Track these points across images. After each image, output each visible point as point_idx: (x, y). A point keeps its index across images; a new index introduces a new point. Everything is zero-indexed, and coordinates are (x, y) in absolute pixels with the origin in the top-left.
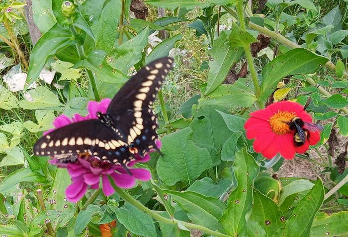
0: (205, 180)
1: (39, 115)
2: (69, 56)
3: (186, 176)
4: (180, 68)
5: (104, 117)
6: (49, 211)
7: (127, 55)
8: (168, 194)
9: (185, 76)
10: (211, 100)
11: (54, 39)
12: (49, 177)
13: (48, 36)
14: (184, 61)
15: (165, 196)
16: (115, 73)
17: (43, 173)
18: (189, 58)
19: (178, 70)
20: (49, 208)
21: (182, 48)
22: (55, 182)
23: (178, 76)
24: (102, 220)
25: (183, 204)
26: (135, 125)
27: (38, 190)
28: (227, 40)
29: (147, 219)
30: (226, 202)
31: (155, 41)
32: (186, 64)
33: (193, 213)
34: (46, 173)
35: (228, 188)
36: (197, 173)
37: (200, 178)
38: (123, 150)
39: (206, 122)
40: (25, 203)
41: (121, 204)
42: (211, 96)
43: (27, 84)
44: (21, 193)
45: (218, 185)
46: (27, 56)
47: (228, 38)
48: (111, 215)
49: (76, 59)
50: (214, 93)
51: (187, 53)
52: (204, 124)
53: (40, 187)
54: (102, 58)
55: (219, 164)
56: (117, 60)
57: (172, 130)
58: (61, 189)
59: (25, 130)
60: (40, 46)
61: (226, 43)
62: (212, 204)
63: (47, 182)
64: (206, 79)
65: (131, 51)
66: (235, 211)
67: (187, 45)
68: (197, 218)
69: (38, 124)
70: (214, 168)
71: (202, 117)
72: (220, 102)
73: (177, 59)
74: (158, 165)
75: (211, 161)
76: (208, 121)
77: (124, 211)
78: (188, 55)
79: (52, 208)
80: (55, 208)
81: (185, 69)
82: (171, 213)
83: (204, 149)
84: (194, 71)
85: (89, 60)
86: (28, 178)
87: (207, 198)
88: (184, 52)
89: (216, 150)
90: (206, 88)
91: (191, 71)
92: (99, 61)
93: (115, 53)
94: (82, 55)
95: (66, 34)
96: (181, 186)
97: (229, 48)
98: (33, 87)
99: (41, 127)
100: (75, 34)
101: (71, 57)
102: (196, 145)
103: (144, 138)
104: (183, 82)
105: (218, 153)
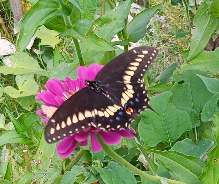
0: (186, 141)
1: (19, 80)
2: (57, 25)
3: (167, 138)
4: (158, 34)
5: (94, 84)
6: (35, 171)
7: (111, 23)
8: (151, 153)
9: (164, 42)
10: (193, 65)
11: (43, 10)
12: (34, 139)
13: (38, 7)
14: (163, 26)
15: (148, 154)
16: (101, 42)
17: (29, 135)
18: (168, 24)
19: (157, 35)
20: (35, 167)
21: (161, 14)
22: (40, 143)
23: (156, 41)
24: (87, 180)
25: (166, 163)
26: (126, 90)
27: (24, 151)
28: (208, 10)
29: (130, 179)
30: (206, 161)
31: (134, 8)
32: (165, 30)
33: (175, 171)
34: (31, 134)
35: (208, 149)
36: (177, 135)
37: (180, 140)
38: (120, 113)
39: (186, 86)
40: (12, 163)
41: (106, 164)
42: (193, 61)
43: (17, 52)
44: (8, 153)
45: (198, 146)
46: (6, 22)
47: (209, 7)
48: (95, 175)
49: (63, 27)
50: (196, 59)
51: (165, 19)
52: (184, 88)
53: (26, 148)
54: (88, 27)
55: (199, 125)
56: (101, 28)
57: (152, 94)
58: (47, 150)
59: (4, 95)
60: (30, 17)
61: (207, 12)
62: (193, 163)
63: (32, 143)
64: (184, 44)
65: (114, 19)
66: (214, 169)
67: (166, 11)
68: (178, 176)
69: (18, 89)
70: (194, 129)
71: (182, 82)
72: (201, 67)
73: (156, 25)
74: (139, 127)
75: (191, 123)
76: (188, 85)
77: (108, 171)
78: (167, 20)
79: (37, 168)
80: (40, 168)
81: (164, 35)
82: (154, 170)
83: (184, 112)
84: (173, 36)
85: (75, 29)
86: (13, 140)
87: (188, 157)
88: (162, 18)
89: (195, 112)
90: (188, 54)
91: (169, 37)
92: (85, 30)
93: (99, 22)
94: (68, 24)
95: (54, 5)
96: (163, 147)
97: (211, 17)
98: (13, 53)
99: (22, 92)
100: (63, 5)
101: (58, 26)
102: (177, 107)
103: (137, 100)
104: (162, 47)
105: (198, 115)
